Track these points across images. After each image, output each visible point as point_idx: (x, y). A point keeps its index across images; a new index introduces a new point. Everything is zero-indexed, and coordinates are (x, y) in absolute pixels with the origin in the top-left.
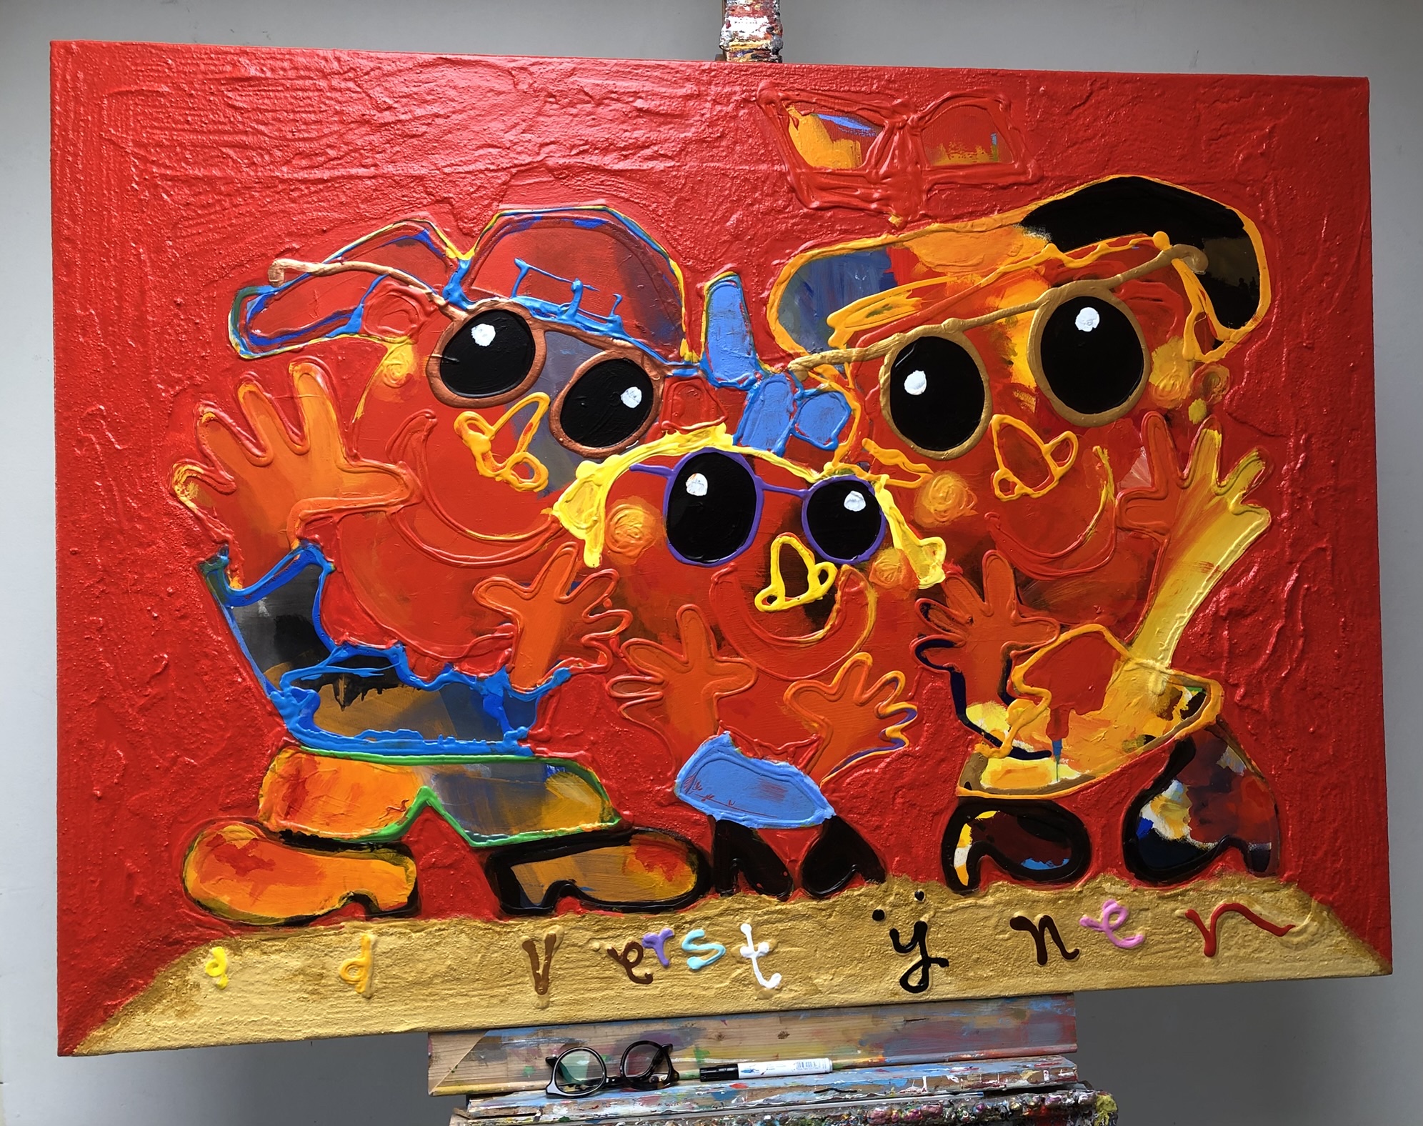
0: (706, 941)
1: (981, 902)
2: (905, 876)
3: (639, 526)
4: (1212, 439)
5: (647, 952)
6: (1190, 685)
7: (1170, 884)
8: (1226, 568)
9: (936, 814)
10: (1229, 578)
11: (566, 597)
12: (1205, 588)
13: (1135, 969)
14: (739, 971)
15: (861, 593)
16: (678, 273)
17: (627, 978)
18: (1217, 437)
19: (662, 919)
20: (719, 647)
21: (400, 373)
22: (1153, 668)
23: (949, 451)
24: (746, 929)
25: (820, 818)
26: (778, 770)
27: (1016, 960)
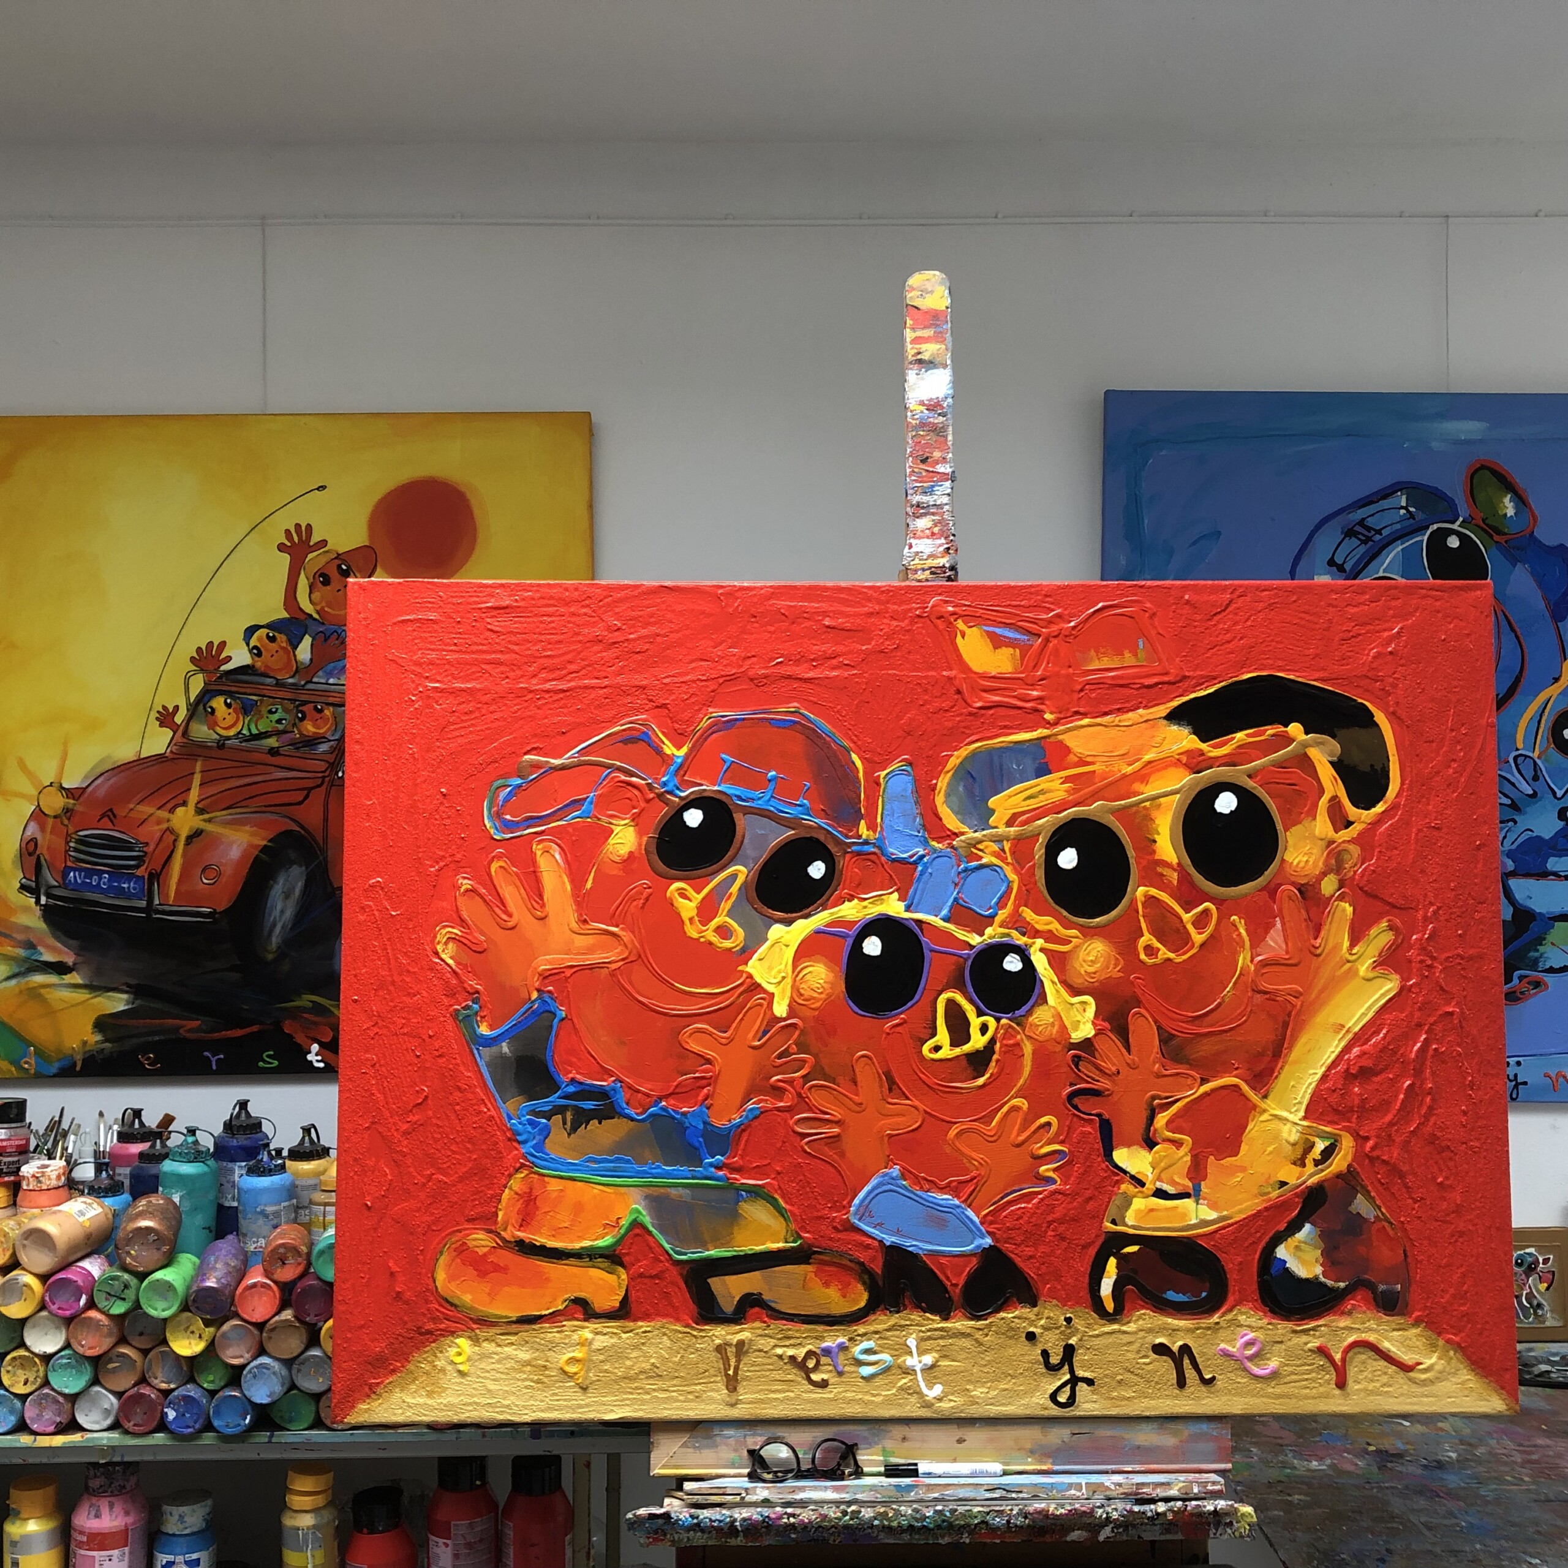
0: (875, 1353)
1: (1124, 1328)
2: (1055, 1302)
3: (821, 981)
4: (1344, 910)
5: (824, 1360)
6: (1323, 1136)
7: (1303, 1319)
8: (1357, 1029)
9: (1084, 1247)
10: (1359, 1038)
11: (758, 1043)
12: (1337, 1046)
13: (1269, 1397)
14: (904, 1381)
15: (1018, 1045)
16: (859, 763)
17: (806, 1382)
18: (1349, 909)
19: (837, 1330)
20: (890, 1090)
21: (624, 851)
22: (1287, 1120)
23: (1098, 920)
24: (912, 1342)
25: (978, 1247)
26: (942, 1202)
27: (1157, 1383)
